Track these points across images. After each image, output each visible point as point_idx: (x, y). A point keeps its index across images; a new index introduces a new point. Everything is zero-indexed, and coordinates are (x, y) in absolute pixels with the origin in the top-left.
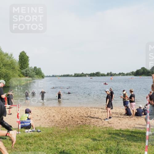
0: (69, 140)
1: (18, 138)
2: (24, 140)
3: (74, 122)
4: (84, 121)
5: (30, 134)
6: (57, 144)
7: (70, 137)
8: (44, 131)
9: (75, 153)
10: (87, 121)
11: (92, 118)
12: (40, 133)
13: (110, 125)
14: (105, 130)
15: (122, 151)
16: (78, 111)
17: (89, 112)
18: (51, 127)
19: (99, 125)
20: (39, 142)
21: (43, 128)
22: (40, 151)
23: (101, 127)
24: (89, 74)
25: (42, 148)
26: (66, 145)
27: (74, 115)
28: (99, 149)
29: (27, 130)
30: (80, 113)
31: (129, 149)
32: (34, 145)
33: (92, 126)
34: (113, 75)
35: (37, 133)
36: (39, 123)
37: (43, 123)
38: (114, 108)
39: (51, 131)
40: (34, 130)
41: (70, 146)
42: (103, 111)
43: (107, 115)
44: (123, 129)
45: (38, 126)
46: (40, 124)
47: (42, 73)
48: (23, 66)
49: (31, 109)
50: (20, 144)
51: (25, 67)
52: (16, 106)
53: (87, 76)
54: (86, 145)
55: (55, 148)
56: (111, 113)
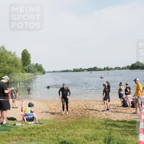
0: (69, 131)
1: (23, 129)
2: (28, 132)
3: (74, 114)
4: (83, 113)
5: (33, 125)
6: (59, 135)
7: (70, 128)
8: (46, 123)
9: (76, 143)
10: (86, 113)
11: (91, 110)
12: (43, 125)
13: (108, 116)
14: (103, 121)
15: (120, 141)
16: (77, 104)
17: (88, 105)
18: (53, 119)
19: (97, 117)
20: (42, 133)
21: (45, 120)
22: (43, 142)
23: (100, 119)
24: (87, 69)
25: (45, 139)
26: (67, 135)
27: (74, 108)
28: (98, 139)
29: (30, 123)
30: (79, 106)
31: (126, 138)
32: (37, 136)
33: (91, 118)
34: (109, 69)
35: (40, 125)
36: (41, 116)
37: (45, 116)
38: (111, 100)
39: (53, 123)
40: (37, 122)
41: (71, 137)
42: (101, 103)
43: (104, 107)
44: (120, 120)
45: (40, 118)
46: (43, 117)
47: (43, 69)
48: (25, 63)
49: (34, 103)
50: (24, 135)
51: (27, 64)
52: (20, 100)
53: (85, 71)
54: (85, 136)
55: (57, 138)
56: (108, 106)
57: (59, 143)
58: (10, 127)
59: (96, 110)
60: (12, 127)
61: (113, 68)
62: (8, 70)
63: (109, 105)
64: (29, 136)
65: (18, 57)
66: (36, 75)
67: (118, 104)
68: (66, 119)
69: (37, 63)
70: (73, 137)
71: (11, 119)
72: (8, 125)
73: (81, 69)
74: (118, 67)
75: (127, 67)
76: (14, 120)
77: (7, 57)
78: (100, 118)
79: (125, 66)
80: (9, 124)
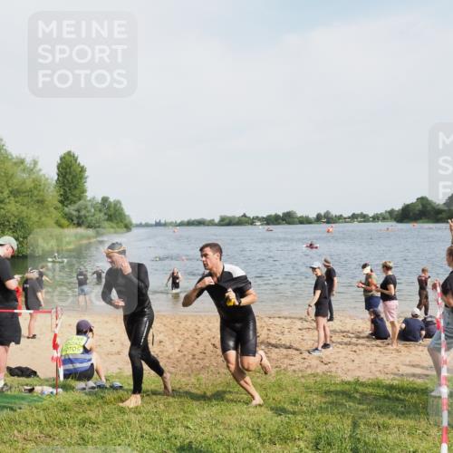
0: (205, 413)
1: (56, 406)
2: (73, 413)
3: (220, 360)
6: (170, 423)
9: (224, 450)
11: (273, 346)
12: (120, 391)
13: (327, 367)
14: (311, 381)
15: (362, 444)
17: (265, 329)
19: (294, 368)
20: (117, 419)
21: (128, 377)
22: (119, 445)
23: (300, 375)
24: (263, 218)
25: (127, 437)
28: (293, 439)
29: (81, 384)
31: (381, 436)
32: (103, 428)
34: (332, 218)
35: (112, 392)
36: (117, 363)
37: (128, 363)
38: (337, 318)
39: (152, 386)
40: (103, 381)
42: (306, 325)
43: (316, 339)
44: (364, 380)
45: (114, 370)
46: (120, 367)
47: (125, 216)
48: (69, 195)
49: (94, 322)
50: (61, 424)
51: (75, 199)
52: (50, 312)
53: (258, 223)
54: (255, 428)
55: (164, 435)
56: (328, 333)
57: (171, 448)
58: (14, 397)
59: (290, 348)
60: (23, 398)
61: (345, 216)
62: (13, 218)
63: (331, 331)
64: (76, 428)
65: (44, 175)
66: (102, 235)
67: (360, 330)
68: (195, 373)
69: (106, 195)
70: (215, 431)
71: (20, 373)
72: (9, 393)
73: (244, 218)
74: (362, 213)
75: (388, 215)
76: (28, 376)
77: (12, 175)
78: (301, 371)
79: (383, 211)
80: (13, 389)
